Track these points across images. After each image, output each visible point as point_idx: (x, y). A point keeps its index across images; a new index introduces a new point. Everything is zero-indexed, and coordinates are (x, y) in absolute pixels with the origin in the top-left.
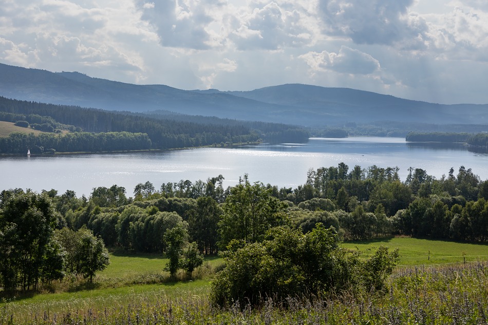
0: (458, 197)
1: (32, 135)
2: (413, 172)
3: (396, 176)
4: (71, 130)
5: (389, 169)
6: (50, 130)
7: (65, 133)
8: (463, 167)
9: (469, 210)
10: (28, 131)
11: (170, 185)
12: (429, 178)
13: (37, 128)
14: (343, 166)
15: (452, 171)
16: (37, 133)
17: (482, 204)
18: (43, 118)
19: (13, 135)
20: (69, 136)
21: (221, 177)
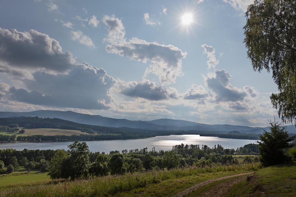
0: (218, 154)
1: (86, 135)
2: (204, 146)
3: (199, 147)
4: (98, 133)
5: (196, 145)
6: (92, 133)
7: (96, 134)
8: (219, 145)
9: (222, 158)
10: (85, 133)
11: (132, 150)
12: (209, 148)
13: (88, 133)
14: (183, 145)
15: (215, 146)
16: (88, 134)
17: (226, 156)
18: (89, 129)
19: (81, 135)
20: (98, 135)
21: (147, 148)
